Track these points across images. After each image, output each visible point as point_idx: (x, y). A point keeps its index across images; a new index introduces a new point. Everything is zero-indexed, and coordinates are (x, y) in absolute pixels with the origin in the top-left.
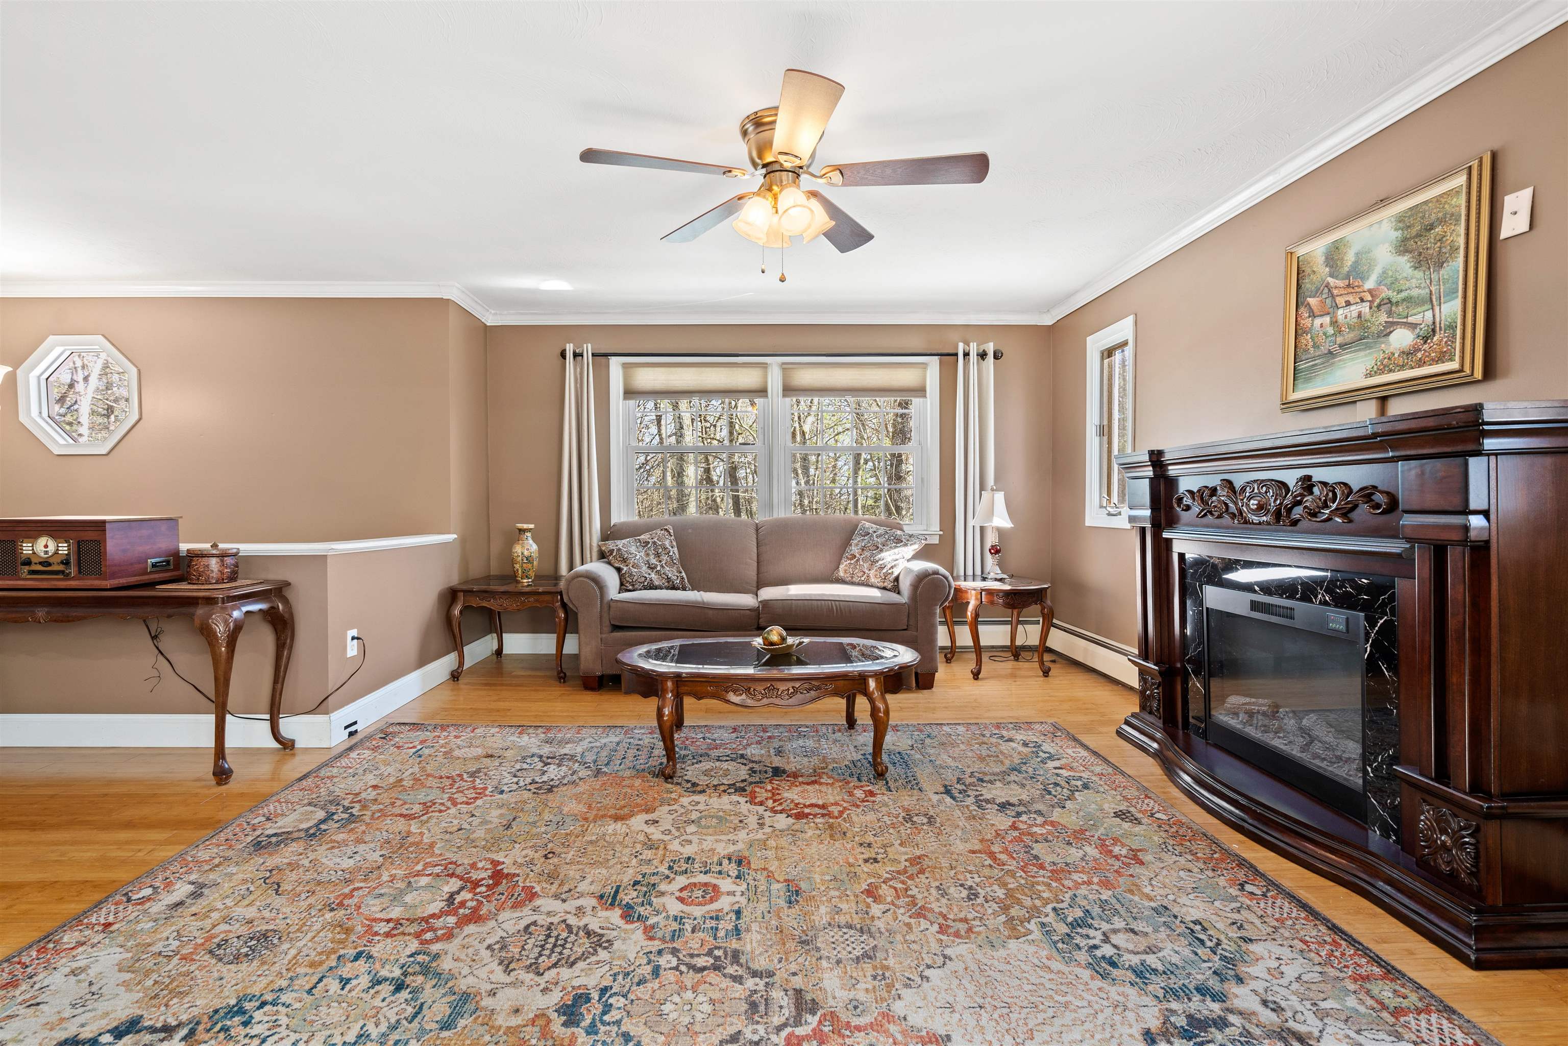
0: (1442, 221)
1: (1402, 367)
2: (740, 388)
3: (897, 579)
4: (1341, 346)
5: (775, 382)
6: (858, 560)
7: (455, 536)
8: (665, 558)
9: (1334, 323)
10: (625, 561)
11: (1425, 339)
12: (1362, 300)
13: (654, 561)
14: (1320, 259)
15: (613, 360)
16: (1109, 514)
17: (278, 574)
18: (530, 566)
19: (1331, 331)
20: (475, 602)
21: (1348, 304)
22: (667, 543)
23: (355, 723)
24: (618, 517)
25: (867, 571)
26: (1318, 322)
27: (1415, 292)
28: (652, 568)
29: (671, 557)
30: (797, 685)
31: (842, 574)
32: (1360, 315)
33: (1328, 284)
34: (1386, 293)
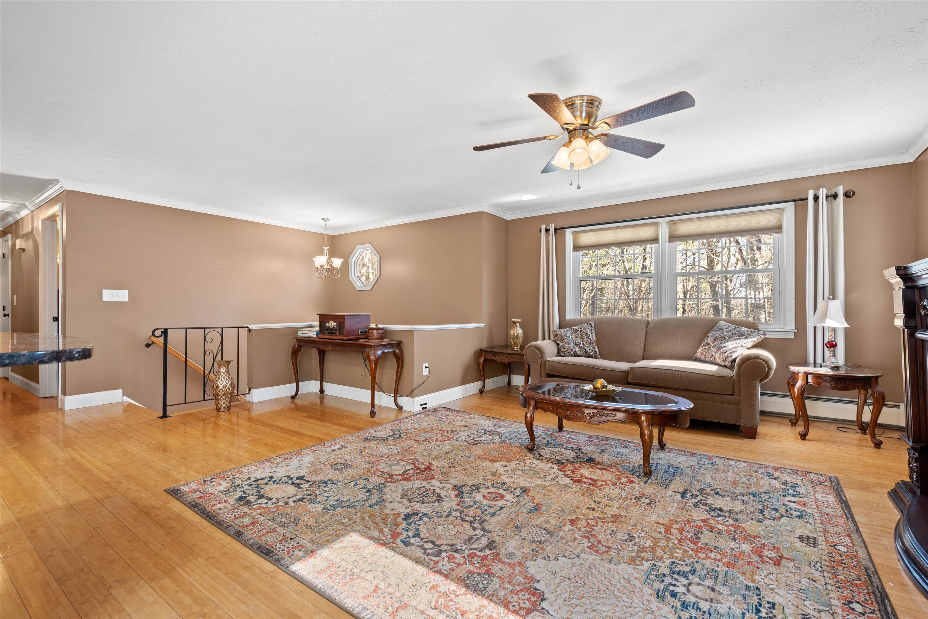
2: (640, 239)
3: (733, 361)
5: (664, 232)
6: (710, 347)
7: (484, 324)
8: (586, 340)
10: (562, 340)
13: (579, 341)
15: (568, 231)
17: (398, 338)
18: (517, 340)
20: (490, 357)
22: (589, 332)
23: (426, 404)
24: (570, 315)
25: (714, 354)
28: (577, 344)
29: (590, 339)
30: (595, 411)
31: (699, 355)
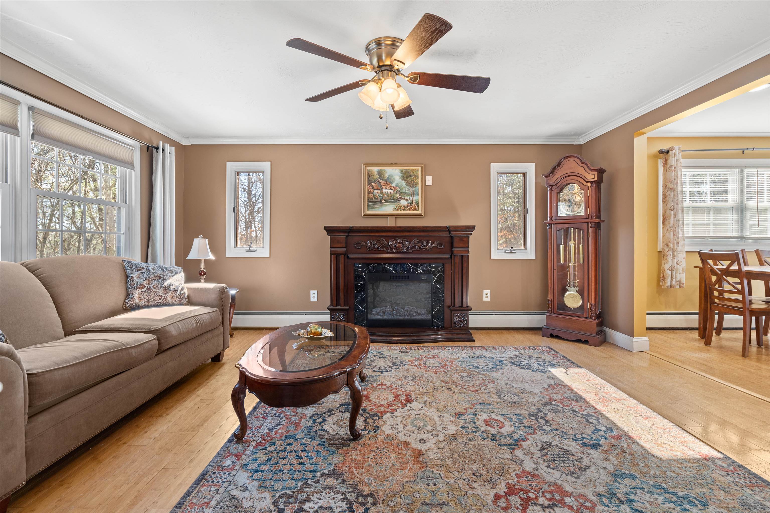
0: (413, 176)
1: (404, 210)
3: (189, 297)
4: (384, 200)
9: (382, 193)
11: (410, 204)
12: (391, 189)
14: (376, 173)
16: (250, 251)
19: (381, 195)
21: (386, 189)
25: (163, 295)
26: (376, 191)
27: (407, 191)
31: (137, 301)
32: (390, 193)
33: (379, 181)
34: (398, 189)
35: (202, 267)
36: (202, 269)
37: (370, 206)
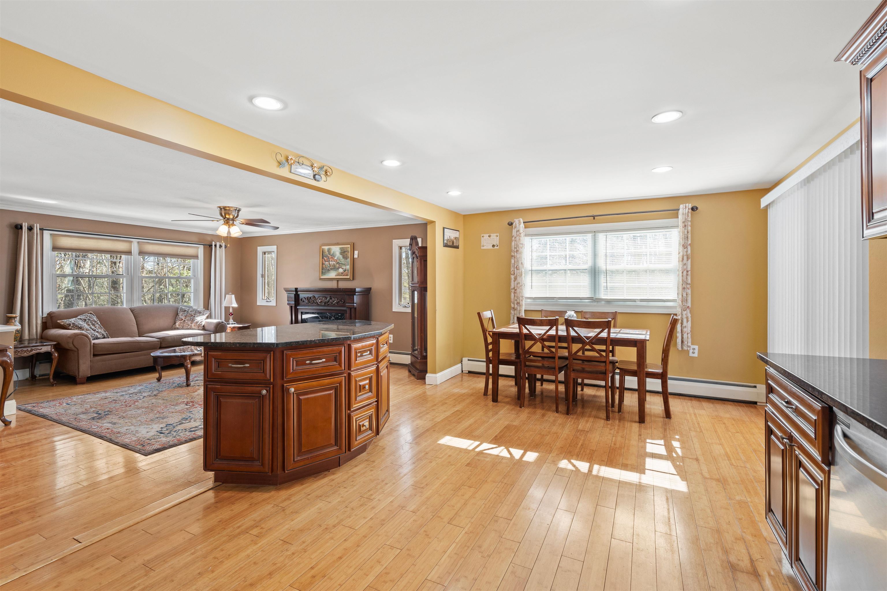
0: (347, 252)
1: (341, 276)
2: (118, 251)
3: (204, 326)
4: (331, 269)
5: (135, 248)
6: (184, 321)
8: (97, 326)
9: (329, 264)
11: (344, 271)
12: (334, 261)
14: (326, 250)
15: (47, 232)
16: (267, 301)
21: (332, 261)
22: (94, 319)
25: (190, 324)
26: (326, 263)
27: (343, 263)
29: (99, 325)
31: (177, 326)
32: (334, 264)
33: (328, 256)
34: (338, 261)
35: (231, 311)
36: (231, 312)
37: (323, 273)
